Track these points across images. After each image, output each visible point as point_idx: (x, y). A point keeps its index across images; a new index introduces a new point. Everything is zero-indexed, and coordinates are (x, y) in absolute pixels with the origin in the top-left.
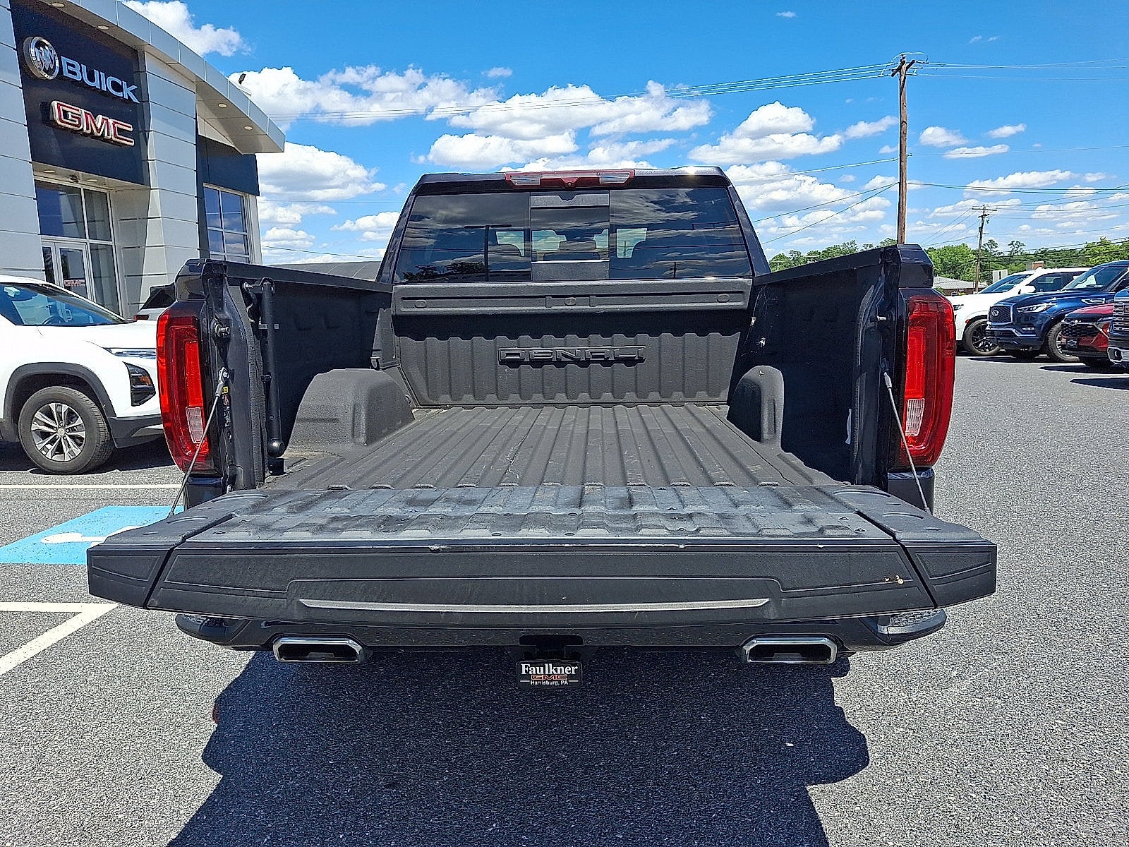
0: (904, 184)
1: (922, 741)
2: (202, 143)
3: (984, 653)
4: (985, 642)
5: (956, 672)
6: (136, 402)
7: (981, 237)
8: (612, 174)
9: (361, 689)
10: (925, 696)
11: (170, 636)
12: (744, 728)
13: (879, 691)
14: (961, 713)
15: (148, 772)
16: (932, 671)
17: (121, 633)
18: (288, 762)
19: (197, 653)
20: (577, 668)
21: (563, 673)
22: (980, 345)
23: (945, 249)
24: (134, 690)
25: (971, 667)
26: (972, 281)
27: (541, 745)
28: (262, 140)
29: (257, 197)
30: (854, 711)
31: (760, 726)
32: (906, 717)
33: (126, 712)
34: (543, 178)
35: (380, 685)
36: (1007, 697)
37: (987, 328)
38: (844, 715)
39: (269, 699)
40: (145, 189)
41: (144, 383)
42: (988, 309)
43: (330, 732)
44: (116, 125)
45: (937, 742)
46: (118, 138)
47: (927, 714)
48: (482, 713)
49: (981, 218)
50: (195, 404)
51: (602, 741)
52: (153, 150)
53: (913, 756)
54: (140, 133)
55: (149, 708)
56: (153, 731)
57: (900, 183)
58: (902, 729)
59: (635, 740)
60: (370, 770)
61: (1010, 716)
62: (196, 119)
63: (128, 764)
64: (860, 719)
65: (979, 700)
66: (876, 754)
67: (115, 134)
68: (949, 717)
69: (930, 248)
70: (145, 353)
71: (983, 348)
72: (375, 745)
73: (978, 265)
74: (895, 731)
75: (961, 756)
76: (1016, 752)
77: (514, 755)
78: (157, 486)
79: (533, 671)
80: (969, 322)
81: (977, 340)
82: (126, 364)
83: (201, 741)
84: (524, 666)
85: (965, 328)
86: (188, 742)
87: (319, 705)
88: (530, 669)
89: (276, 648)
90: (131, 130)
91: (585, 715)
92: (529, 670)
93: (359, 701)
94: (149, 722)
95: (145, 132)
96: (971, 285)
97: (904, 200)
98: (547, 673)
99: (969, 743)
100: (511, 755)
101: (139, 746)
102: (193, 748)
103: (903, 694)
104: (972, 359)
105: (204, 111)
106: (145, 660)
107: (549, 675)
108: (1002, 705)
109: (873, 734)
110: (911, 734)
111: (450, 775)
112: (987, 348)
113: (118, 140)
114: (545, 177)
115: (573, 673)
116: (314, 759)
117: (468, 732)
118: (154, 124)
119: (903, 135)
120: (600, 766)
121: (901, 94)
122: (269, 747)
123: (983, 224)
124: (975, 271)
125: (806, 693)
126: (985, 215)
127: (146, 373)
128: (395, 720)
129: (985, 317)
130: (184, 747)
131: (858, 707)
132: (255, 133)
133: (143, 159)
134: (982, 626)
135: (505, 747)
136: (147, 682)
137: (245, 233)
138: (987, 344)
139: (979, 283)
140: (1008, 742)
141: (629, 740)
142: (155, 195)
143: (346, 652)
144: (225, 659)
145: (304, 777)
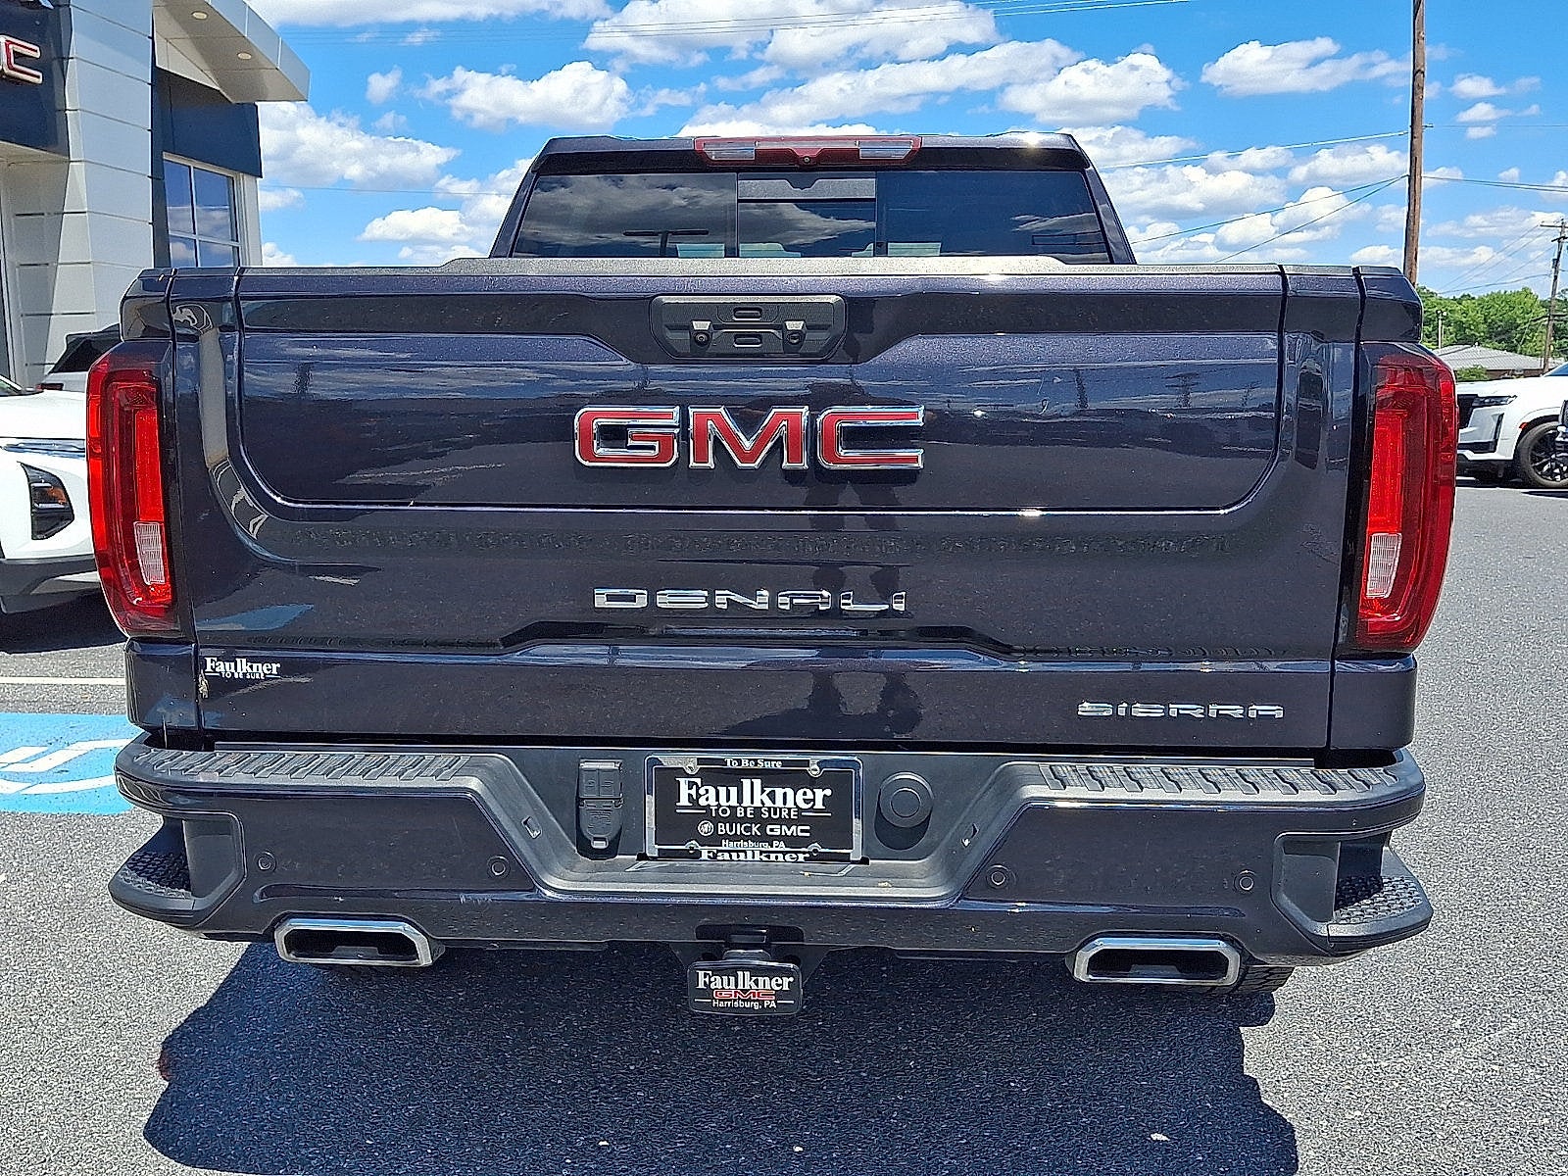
0: (1418, 177)
1: (1393, 1131)
2: (162, 81)
3: (1510, 991)
4: (1514, 972)
5: (1459, 1022)
6: (40, 533)
7: (1556, 277)
8: (880, 144)
9: (424, 1024)
10: (1401, 1060)
11: (95, 930)
12: (1085, 1103)
13: (1324, 1049)
14: (1464, 1089)
15: (56, 1151)
16: (1418, 1019)
17: (10, 923)
18: (296, 1140)
19: (141, 959)
20: (791, 979)
21: (768, 987)
22: (1546, 468)
23: (1493, 297)
24: (33, 1018)
25: (1488, 1013)
26: (1537, 355)
27: (733, 1122)
28: (268, 78)
29: (258, 179)
30: (1278, 1081)
31: (1112, 1100)
32: (1368, 1094)
33: (19, 1054)
34: (761, 147)
35: (457, 1019)
36: (1545, 1064)
37: (1558, 439)
38: (1258, 1088)
39: (265, 1037)
40: (61, 162)
41: (54, 500)
42: (1561, 404)
43: (369, 1094)
44: (11, 46)
45: (1418, 1135)
46: (14, 69)
47: (1404, 1089)
48: (632, 1068)
49: (1556, 242)
50: (150, 517)
51: (837, 1118)
52: (76, 93)
53: (1375, 1157)
54: (54, 64)
55: (58, 1047)
56: (64, 1085)
57: (1410, 177)
58: (1358, 1113)
59: (894, 1119)
60: (436, 1157)
61: (1549, 1095)
62: (152, 38)
63: (22, 1138)
64: (1286, 1095)
65: (1496, 1068)
66: (1311, 1153)
67: (9, 63)
68: (1442, 1095)
69: (1464, 296)
70: (57, 447)
71: (1551, 473)
72: (445, 1116)
73: (1550, 327)
74: (1347, 1116)
75: (1457, 1159)
76: (1554, 1154)
77: (686, 1137)
78: (73, 681)
79: (717, 982)
80: (1526, 428)
81: (1541, 459)
82: (24, 466)
83: (148, 1102)
84: (701, 974)
85: (1519, 441)
86: (125, 1104)
87: (352, 1050)
88: (712, 979)
89: (280, 936)
90: (38, 55)
91: (810, 1075)
92: (710, 982)
93: (421, 1044)
94: (58, 1070)
95: (63, 59)
96: (1535, 363)
97: (1417, 207)
98: (740, 987)
99: (1474, 1139)
100: (680, 1138)
101: (41, 1108)
102: (133, 1114)
103: (1365, 1055)
104: (1530, 493)
105: (167, 26)
106: (52, 970)
107: (744, 991)
108: (1537, 1077)
109: (1308, 1118)
110: (1375, 1121)
111: (574, 1168)
112: (1557, 474)
113: (13, 73)
114: (763, 146)
115: (786, 988)
116: (340, 1136)
117: (606, 1098)
118: (79, 45)
119: (1417, 90)
120: (832, 1159)
121: (1415, 19)
122: (264, 1116)
123: (1560, 253)
124: (1544, 338)
125: (1196, 1050)
126: (1564, 238)
127: (57, 482)
128: (481, 1075)
129: (1554, 418)
130: (118, 1112)
131: (1284, 1074)
132: (255, 66)
133: (58, 107)
134: (1512, 946)
135: (670, 1125)
136: (55, 1006)
137: (235, 244)
138: (1557, 466)
139: (1550, 359)
140: (1541, 1139)
141: (883, 1119)
142: (77, 172)
143: (400, 946)
144: (189, 970)
145: (323, 1165)
